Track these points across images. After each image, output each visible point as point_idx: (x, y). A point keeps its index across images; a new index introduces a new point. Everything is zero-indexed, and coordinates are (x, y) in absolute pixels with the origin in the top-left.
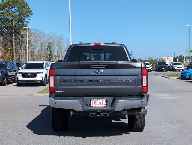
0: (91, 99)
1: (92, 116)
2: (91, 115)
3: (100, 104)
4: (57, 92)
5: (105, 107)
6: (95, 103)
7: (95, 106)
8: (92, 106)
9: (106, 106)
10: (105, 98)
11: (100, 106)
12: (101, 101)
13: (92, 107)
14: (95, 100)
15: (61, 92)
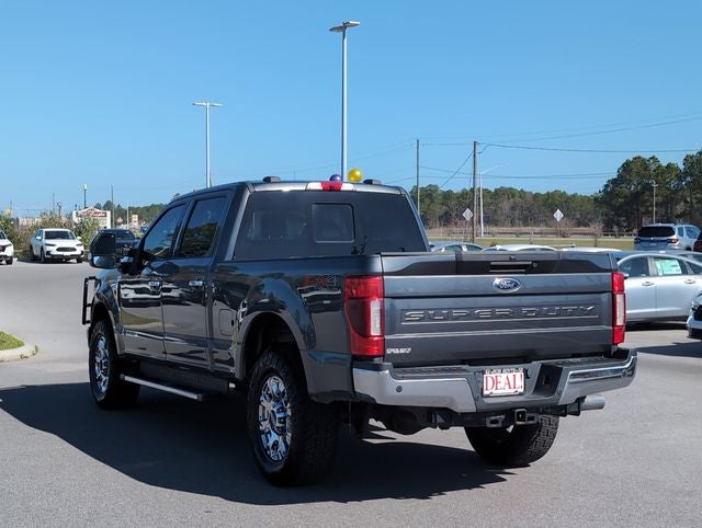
0: (483, 373)
1: (494, 426)
2: (493, 422)
3: (507, 386)
4: (389, 351)
5: (521, 394)
6: (496, 382)
7: (495, 392)
8: (486, 393)
9: (522, 390)
10: (521, 367)
11: (507, 391)
12: (511, 376)
13: (488, 396)
14: (493, 375)
15: (402, 351)
